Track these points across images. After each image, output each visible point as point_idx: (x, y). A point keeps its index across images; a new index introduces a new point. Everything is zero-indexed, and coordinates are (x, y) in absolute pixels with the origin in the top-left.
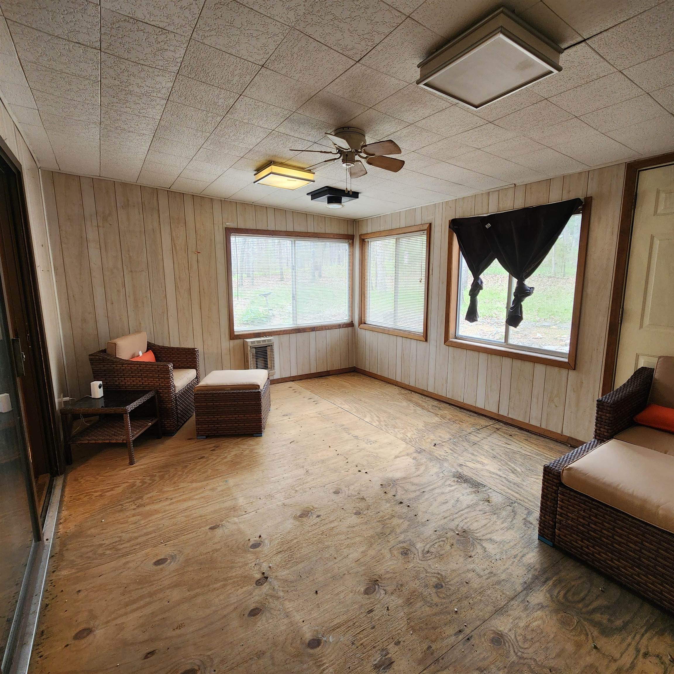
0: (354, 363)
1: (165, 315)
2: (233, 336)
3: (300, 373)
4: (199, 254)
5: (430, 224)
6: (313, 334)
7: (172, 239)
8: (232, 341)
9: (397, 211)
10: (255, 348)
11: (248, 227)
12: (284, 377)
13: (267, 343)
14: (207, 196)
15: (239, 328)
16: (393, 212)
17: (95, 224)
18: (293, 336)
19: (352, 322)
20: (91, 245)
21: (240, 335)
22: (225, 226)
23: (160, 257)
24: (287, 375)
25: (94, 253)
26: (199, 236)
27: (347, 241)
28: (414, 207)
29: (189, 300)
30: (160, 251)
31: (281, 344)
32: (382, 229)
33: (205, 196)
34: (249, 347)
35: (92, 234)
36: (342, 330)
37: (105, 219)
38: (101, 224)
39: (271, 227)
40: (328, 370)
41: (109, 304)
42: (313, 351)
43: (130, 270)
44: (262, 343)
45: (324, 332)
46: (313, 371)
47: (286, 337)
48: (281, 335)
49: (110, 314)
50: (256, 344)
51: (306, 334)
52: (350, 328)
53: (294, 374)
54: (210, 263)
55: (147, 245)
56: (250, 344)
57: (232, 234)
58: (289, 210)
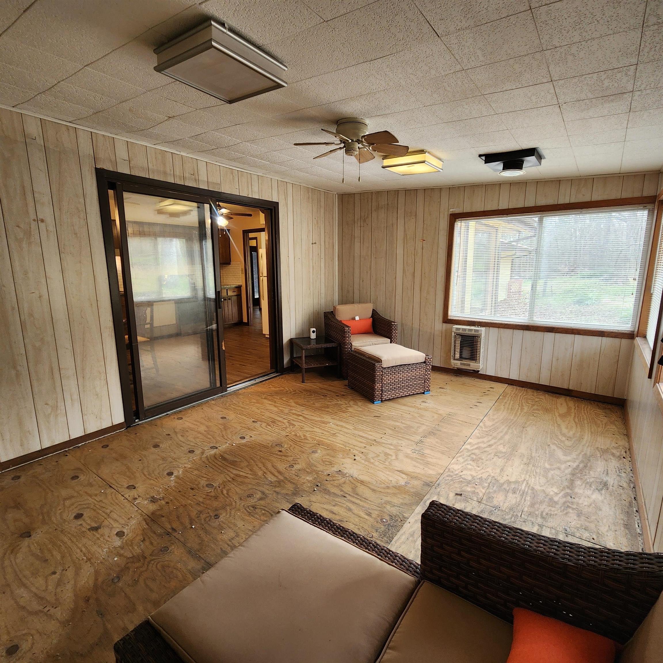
0: (626, 393)
2: (446, 320)
3: (523, 379)
4: (424, 241)
6: (550, 335)
7: (405, 231)
8: (445, 325)
11: (474, 210)
13: (473, 333)
15: (454, 313)
17: (359, 225)
18: (519, 333)
20: (356, 240)
21: (453, 320)
22: (450, 213)
23: (395, 246)
24: (505, 375)
25: (357, 245)
26: (426, 225)
30: (395, 241)
31: (501, 339)
33: (434, 188)
34: (453, 333)
35: (357, 232)
36: (606, 340)
37: (365, 221)
38: (362, 225)
39: (503, 205)
40: (571, 388)
41: (361, 281)
42: (547, 357)
43: (375, 256)
46: (544, 381)
47: (509, 332)
48: (502, 329)
49: (361, 289)
50: (461, 331)
52: (625, 341)
53: (514, 376)
54: (433, 248)
55: (388, 237)
57: (457, 220)
58: (531, 181)
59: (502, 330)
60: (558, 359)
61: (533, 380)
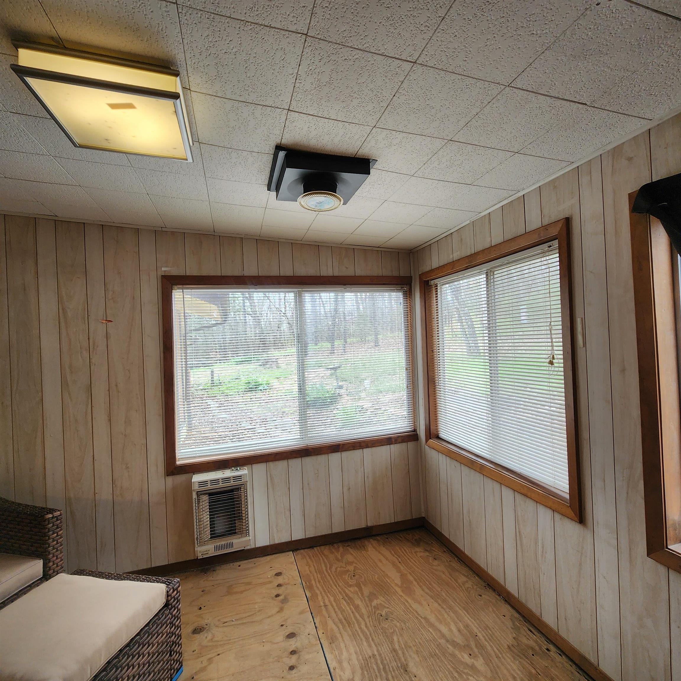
0: (423, 510)
1: (39, 434)
2: (171, 468)
3: (311, 534)
4: (110, 323)
5: (568, 221)
6: (335, 457)
8: (170, 479)
9: (483, 214)
10: (210, 494)
11: (205, 273)
12: (277, 542)
13: (232, 483)
14: (127, 226)
16: (475, 218)
18: (295, 463)
19: (415, 430)
21: (185, 465)
22: (160, 274)
24: (284, 538)
26: (111, 293)
27: (399, 287)
28: (521, 194)
29: (87, 405)
31: (272, 479)
32: (456, 255)
34: (194, 493)
36: (395, 448)
39: (251, 270)
42: (336, 489)
44: (221, 485)
45: (357, 453)
46: (338, 528)
47: (282, 465)
50: (209, 487)
51: (322, 459)
52: (411, 444)
53: (298, 535)
54: (130, 338)
56: (196, 487)
57: (175, 287)
58: (284, 241)
59: (271, 464)
60: (349, 489)
61: (324, 531)
